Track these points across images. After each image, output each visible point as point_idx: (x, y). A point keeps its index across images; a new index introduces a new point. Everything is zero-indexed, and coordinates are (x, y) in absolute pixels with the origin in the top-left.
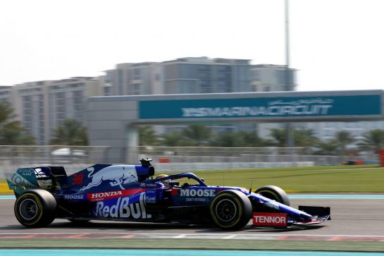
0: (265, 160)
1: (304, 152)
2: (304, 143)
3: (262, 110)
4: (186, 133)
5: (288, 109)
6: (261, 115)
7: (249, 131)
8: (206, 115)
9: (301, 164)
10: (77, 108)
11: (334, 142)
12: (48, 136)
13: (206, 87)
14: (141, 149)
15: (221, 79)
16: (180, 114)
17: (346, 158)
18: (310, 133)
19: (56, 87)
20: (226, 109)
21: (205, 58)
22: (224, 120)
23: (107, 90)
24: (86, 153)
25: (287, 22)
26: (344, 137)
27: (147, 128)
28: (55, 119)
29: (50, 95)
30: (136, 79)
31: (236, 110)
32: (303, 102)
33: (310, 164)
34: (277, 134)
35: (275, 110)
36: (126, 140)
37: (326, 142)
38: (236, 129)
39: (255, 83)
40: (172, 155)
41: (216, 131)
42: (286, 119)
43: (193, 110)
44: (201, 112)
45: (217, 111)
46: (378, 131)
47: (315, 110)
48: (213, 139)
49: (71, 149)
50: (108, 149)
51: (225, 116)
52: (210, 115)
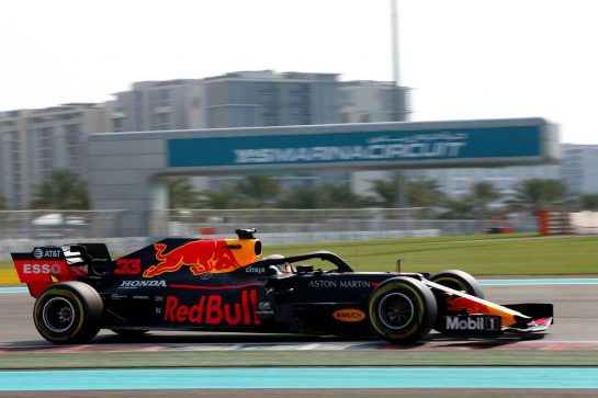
0: (364, 227)
1: (422, 215)
2: (423, 200)
3: (357, 152)
4: (242, 188)
5: (397, 149)
6: (356, 159)
7: (339, 183)
8: (271, 159)
9: (419, 234)
10: (72, 152)
11: (468, 199)
12: (27, 195)
13: (272, 116)
14: (172, 213)
15: (294, 105)
16: (232, 159)
17: (489, 223)
18: (432, 185)
19: (38, 120)
20: (302, 150)
21: (269, 72)
22: (300, 168)
23: (117, 122)
24: (87, 221)
25: (394, 15)
26: (484, 191)
27: (181, 181)
28: (37, 170)
29: (30, 131)
30: (162, 105)
31: (318, 152)
32: (421, 137)
33: (433, 233)
34: (381, 188)
35: (377, 152)
36: (148, 200)
37: (458, 200)
38: (318, 181)
39: (347, 109)
40: (220, 222)
41: (288, 185)
42: (395, 165)
43: (251, 152)
44: (264, 155)
45: (287, 154)
46: (536, 180)
47: (439, 149)
48: (283, 197)
49: (64, 215)
50: (121, 215)
51: (300, 161)
52: (279, 159)
